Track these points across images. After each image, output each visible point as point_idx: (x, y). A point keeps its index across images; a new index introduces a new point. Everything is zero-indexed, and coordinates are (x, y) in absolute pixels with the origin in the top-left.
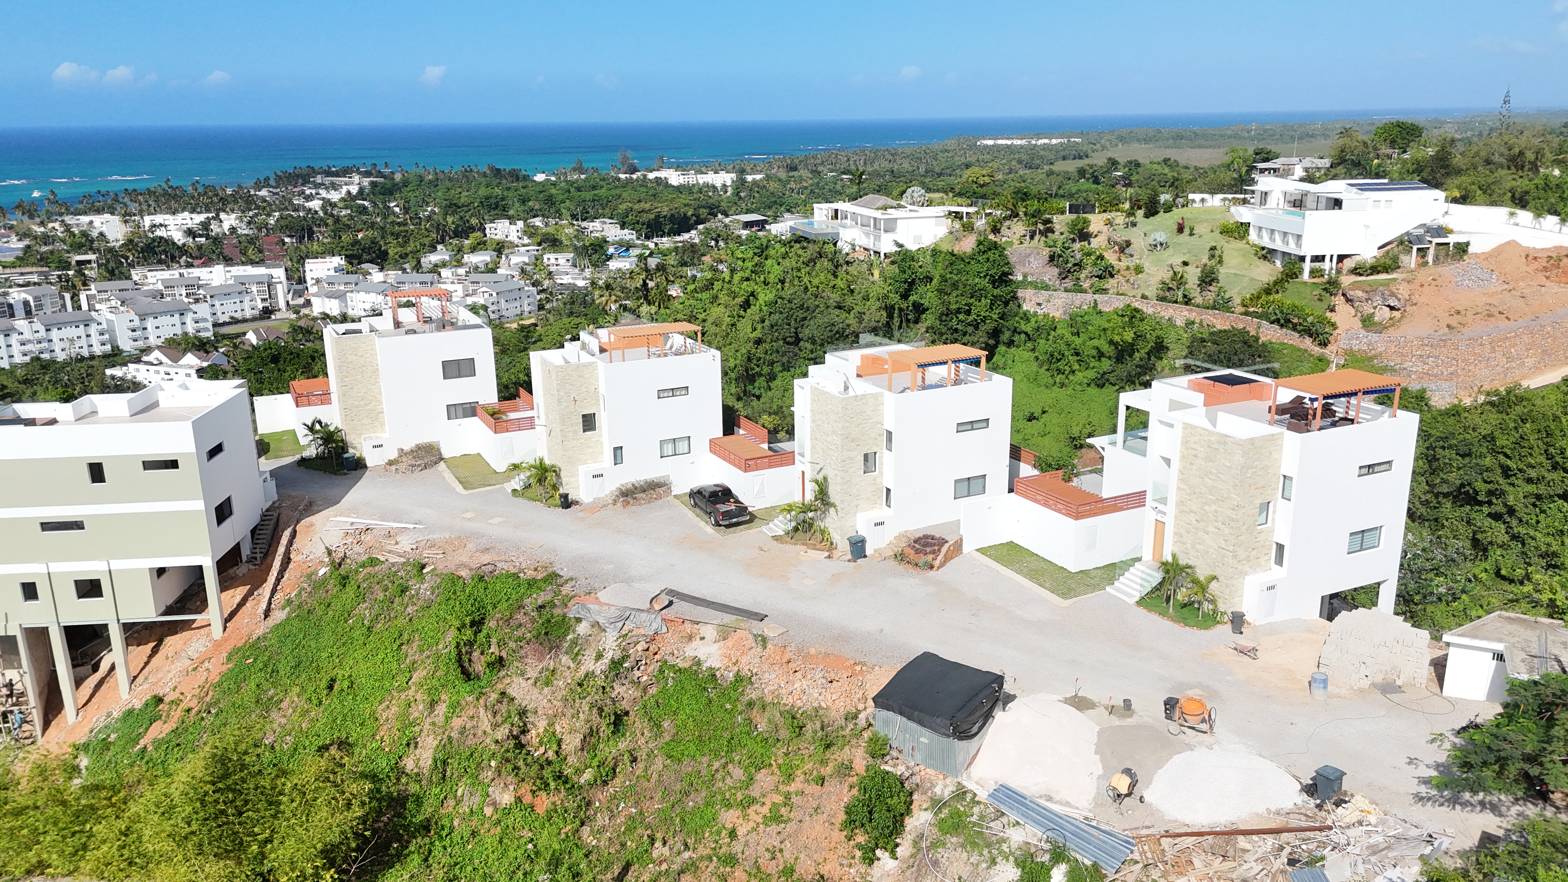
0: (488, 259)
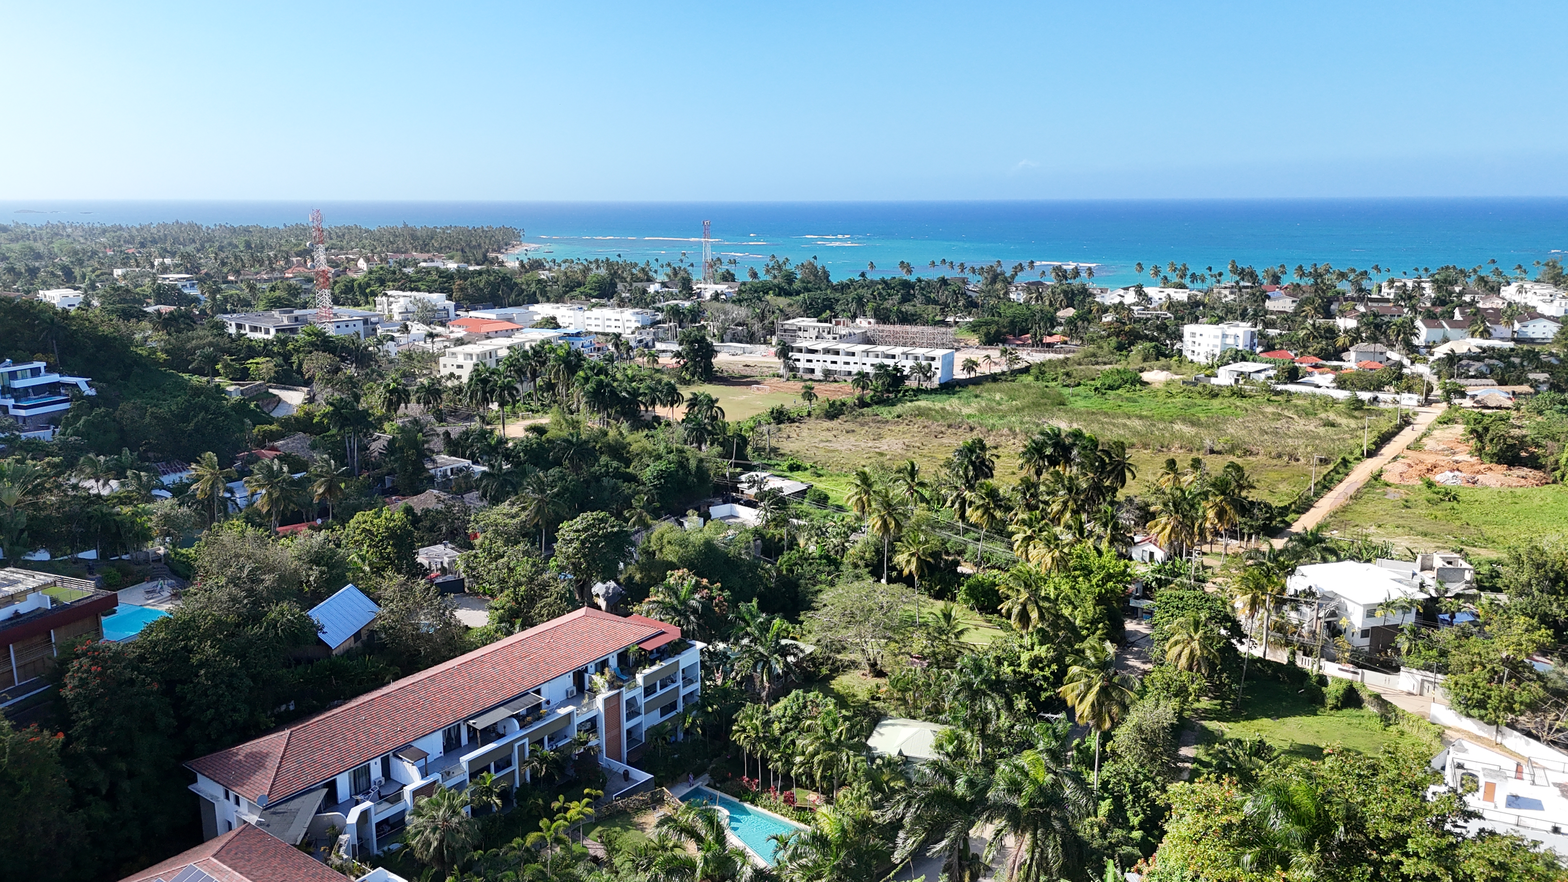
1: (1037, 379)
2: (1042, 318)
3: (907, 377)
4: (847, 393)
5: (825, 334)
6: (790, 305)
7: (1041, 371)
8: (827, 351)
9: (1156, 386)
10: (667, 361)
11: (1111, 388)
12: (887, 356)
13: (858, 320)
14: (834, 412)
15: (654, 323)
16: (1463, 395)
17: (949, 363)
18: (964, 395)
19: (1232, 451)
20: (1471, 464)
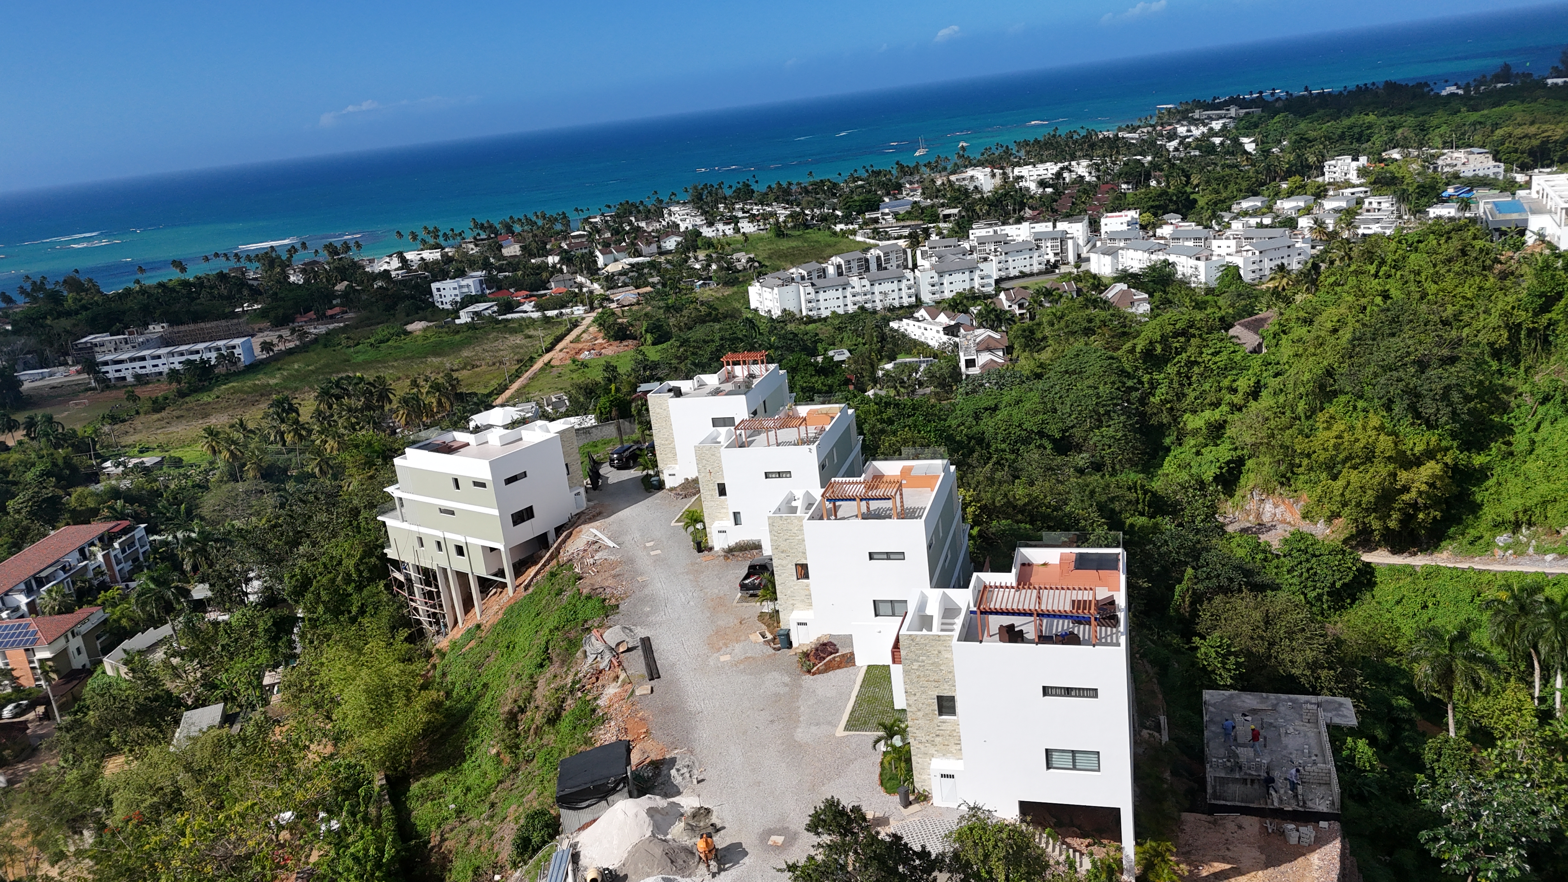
0: (1302, 204)
1: (326, 346)
2: (321, 295)
3: (215, 366)
4: (165, 389)
5: (123, 345)
6: (74, 325)
7: (327, 339)
8: (132, 360)
9: (417, 333)
11: (383, 342)
12: (192, 353)
13: (151, 327)
14: (158, 406)
16: (613, 301)
17: (248, 348)
18: (269, 370)
19: (464, 368)
20: (601, 344)
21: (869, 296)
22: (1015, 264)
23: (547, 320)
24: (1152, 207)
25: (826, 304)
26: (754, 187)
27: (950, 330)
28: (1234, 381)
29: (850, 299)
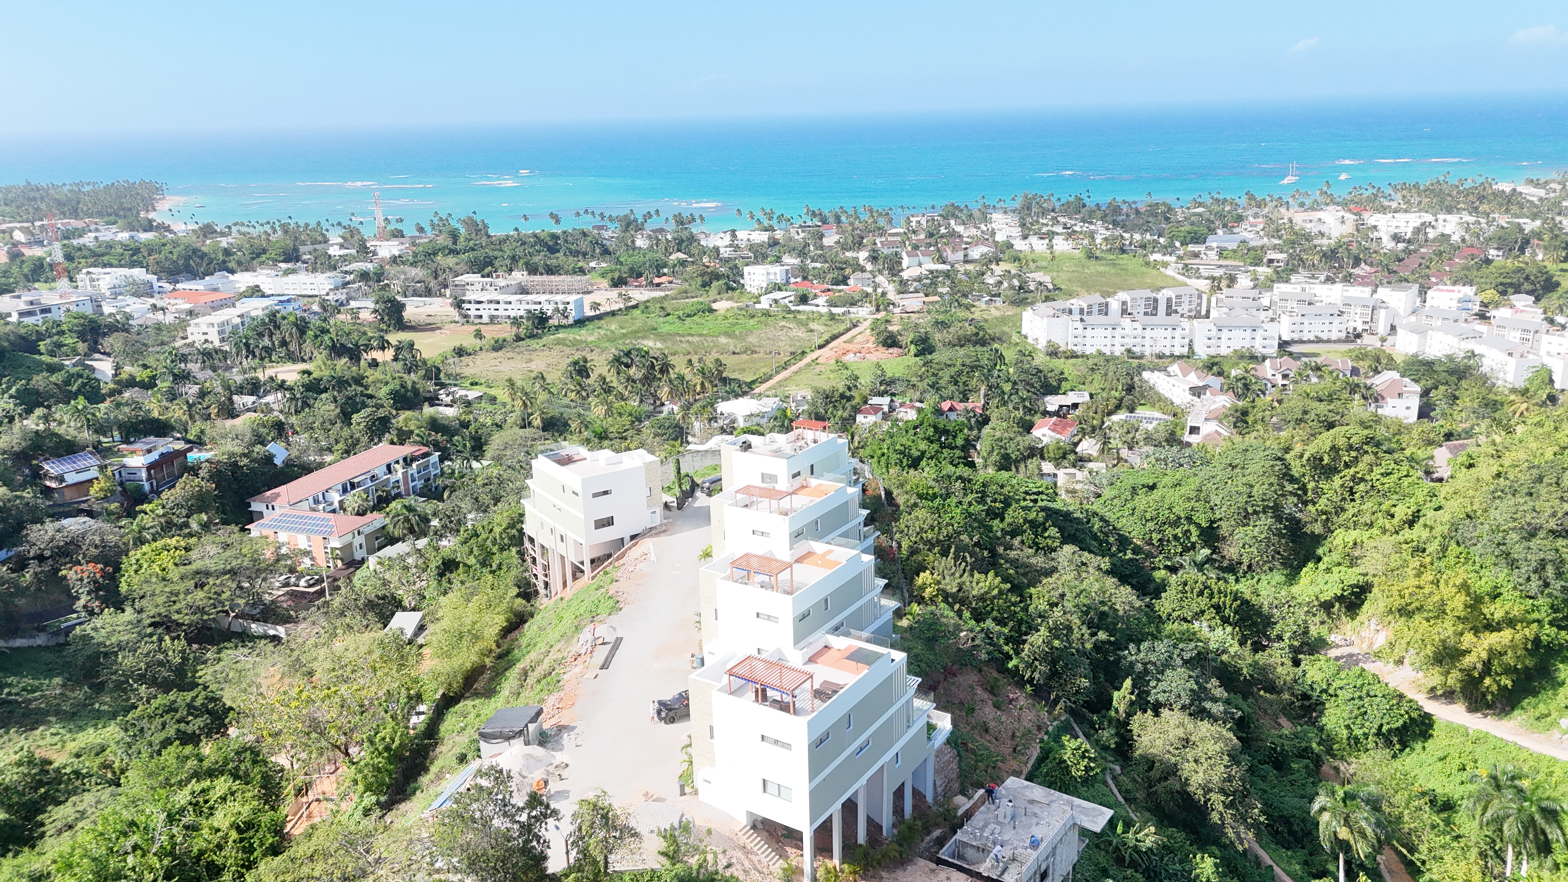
1: (643, 312)
2: (651, 266)
3: (550, 318)
4: (507, 332)
5: (488, 287)
6: (457, 264)
7: (645, 307)
8: (491, 302)
9: (721, 312)
10: (366, 316)
11: (689, 316)
12: (535, 303)
13: (513, 273)
14: (498, 346)
15: (345, 284)
16: (898, 306)
17: (580, 305)
18: (591, 327)
19: (745, 352)
20: (869, 348)
21: (1139, 340)
22: (1311, 328)
23: (832, 317)
24: (1501, 284)
25: (1093, 341)
26: (1087, 201)
27: (1197, 392)
28: (1395, 506)
29: (1118, 341)
